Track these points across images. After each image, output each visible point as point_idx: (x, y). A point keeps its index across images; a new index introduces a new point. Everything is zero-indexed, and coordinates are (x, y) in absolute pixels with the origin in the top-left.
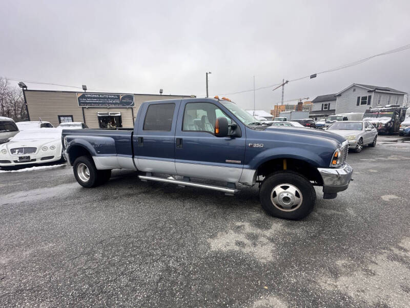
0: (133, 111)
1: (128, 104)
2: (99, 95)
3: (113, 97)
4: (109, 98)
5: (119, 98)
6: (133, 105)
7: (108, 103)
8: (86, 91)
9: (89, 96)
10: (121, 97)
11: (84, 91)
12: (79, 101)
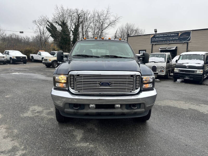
0: (187, 45)
1: (185, 39)
2: (164, 35)
3: (173, 35)
4: (171, 36)
5: (178, 35)
6: (190, 39)
7: (169, 40)
8: (157, 33)
9: (158, 36)
10: (180, 34)
11: (155, 33)
12: (151, 40)
